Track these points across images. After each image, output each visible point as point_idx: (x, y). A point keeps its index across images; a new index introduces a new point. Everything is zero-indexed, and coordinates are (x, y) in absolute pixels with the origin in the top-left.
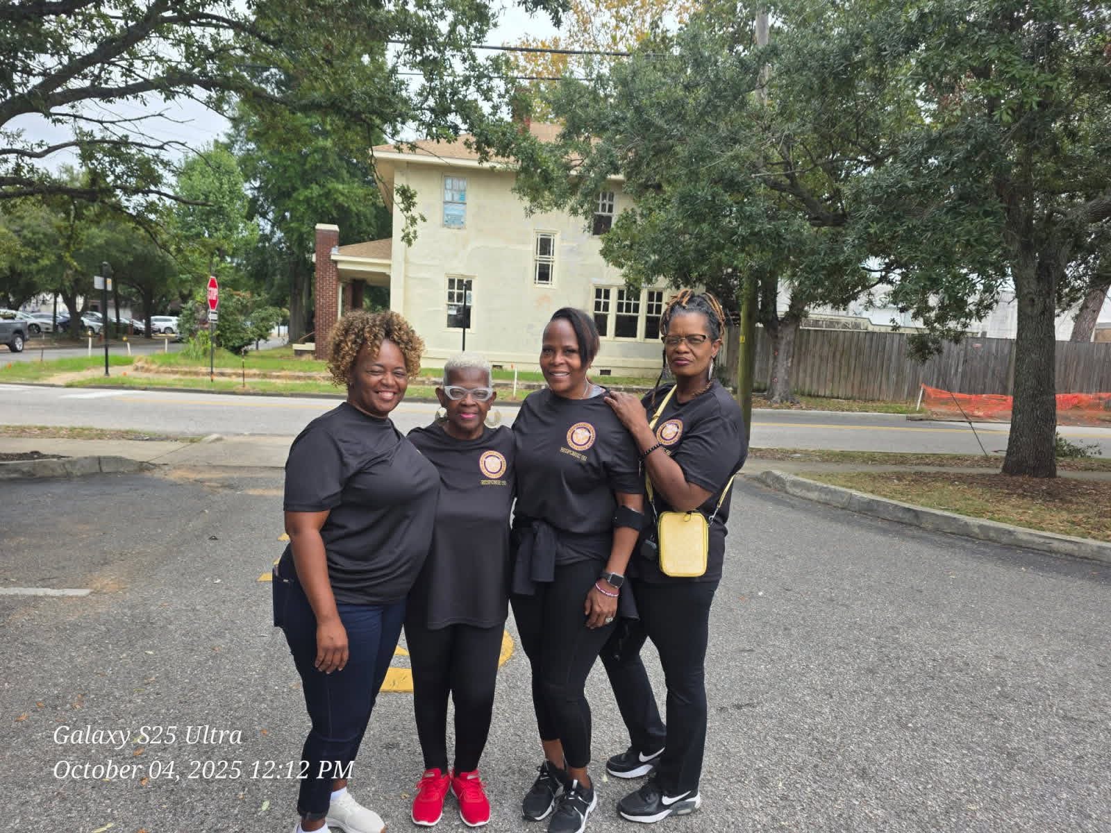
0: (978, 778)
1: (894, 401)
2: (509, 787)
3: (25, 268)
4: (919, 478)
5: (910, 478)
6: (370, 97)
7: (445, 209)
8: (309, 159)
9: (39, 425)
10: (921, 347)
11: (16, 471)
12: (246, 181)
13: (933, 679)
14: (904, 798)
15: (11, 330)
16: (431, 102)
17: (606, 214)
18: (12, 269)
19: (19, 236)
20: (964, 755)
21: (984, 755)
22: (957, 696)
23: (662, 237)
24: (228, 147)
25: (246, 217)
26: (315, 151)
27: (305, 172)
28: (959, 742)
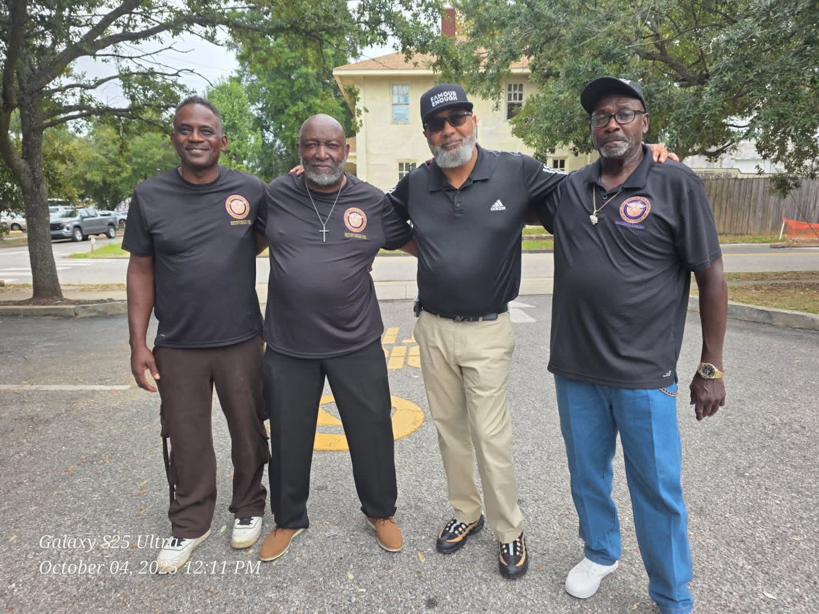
0: (804, 516)
1: (760, 234)
2: (406, 518)
3: (112, 180)
4: (774, 288)
5: (767, 288)
6: (318, 16)
7: (393, 110)
8: (296, 83)
9: (118, 283)
10: (782, 185)
11: (95, 311)
12: (252, 104)
13: (772, 439)
14: (735, 530)
15: (107, 224)
16: (366, 17)
17: (517, 101)
18: (104, 182)
19: (107, 158)
20: (793, 497)
21: (811, 497)
22: (792, 452)
23: (553, 106)
24: (238, 80)
25: (252, 129)
26: (300, 77)
27: (293, 94)
28: (790, 487)
